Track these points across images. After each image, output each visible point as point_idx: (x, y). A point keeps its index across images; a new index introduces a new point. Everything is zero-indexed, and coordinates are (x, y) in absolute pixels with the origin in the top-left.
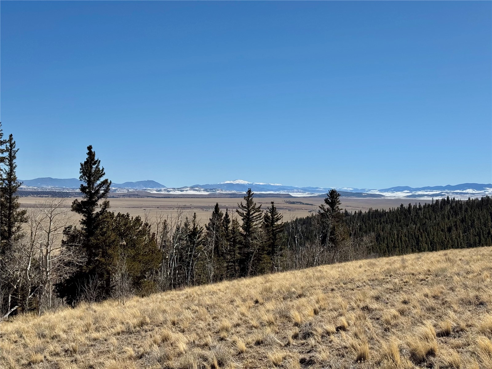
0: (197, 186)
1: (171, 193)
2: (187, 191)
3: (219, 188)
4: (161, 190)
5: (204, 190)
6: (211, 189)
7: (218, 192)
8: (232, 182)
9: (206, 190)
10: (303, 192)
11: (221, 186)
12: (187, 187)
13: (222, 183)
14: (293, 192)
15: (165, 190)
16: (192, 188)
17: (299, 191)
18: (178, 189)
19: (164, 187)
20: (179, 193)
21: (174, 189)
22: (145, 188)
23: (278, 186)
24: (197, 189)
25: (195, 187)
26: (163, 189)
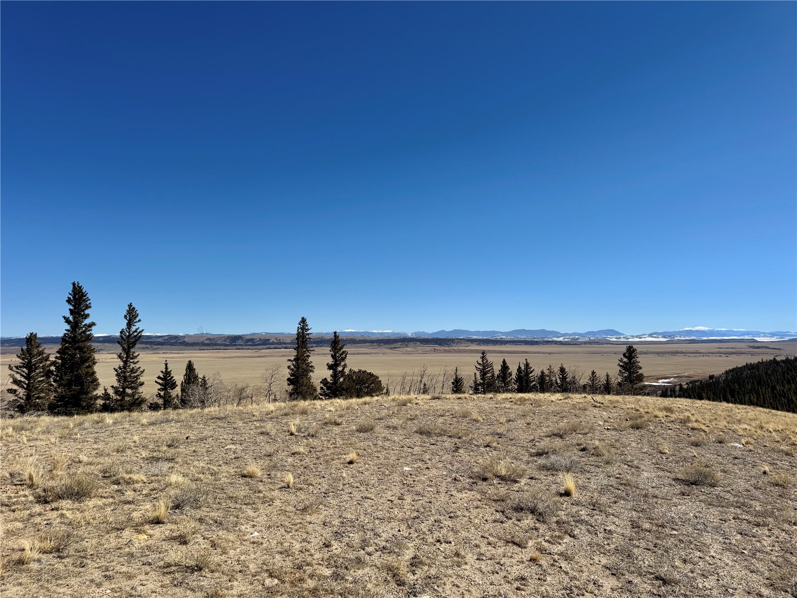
0: (655, 333)
1: (630, 340)
2: (645, 338)
3: (678, 334)
4: (620, 338)
5: (662, 337)
6: (669, 336)
7: (676, 338)
8: (691, 329)
9: (664, 337)
10: (771, 337)
11: (680, 333)
12: (646, 335)
13: (681, 330)
14: (759, 337)
15: (624, 337)
16: (650, 335)
17: (766, 336)
18: (637, 337)
19: (623, 334)
20: (638, 340)
21: (633, 336)
22: (605, 336)
23: (742, 331)
24: (655, 336)
25: (653, 335)
26: (622, 337)
